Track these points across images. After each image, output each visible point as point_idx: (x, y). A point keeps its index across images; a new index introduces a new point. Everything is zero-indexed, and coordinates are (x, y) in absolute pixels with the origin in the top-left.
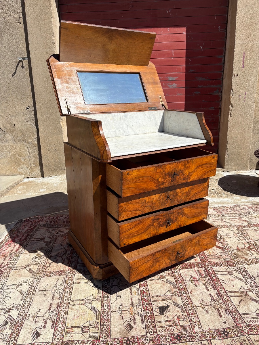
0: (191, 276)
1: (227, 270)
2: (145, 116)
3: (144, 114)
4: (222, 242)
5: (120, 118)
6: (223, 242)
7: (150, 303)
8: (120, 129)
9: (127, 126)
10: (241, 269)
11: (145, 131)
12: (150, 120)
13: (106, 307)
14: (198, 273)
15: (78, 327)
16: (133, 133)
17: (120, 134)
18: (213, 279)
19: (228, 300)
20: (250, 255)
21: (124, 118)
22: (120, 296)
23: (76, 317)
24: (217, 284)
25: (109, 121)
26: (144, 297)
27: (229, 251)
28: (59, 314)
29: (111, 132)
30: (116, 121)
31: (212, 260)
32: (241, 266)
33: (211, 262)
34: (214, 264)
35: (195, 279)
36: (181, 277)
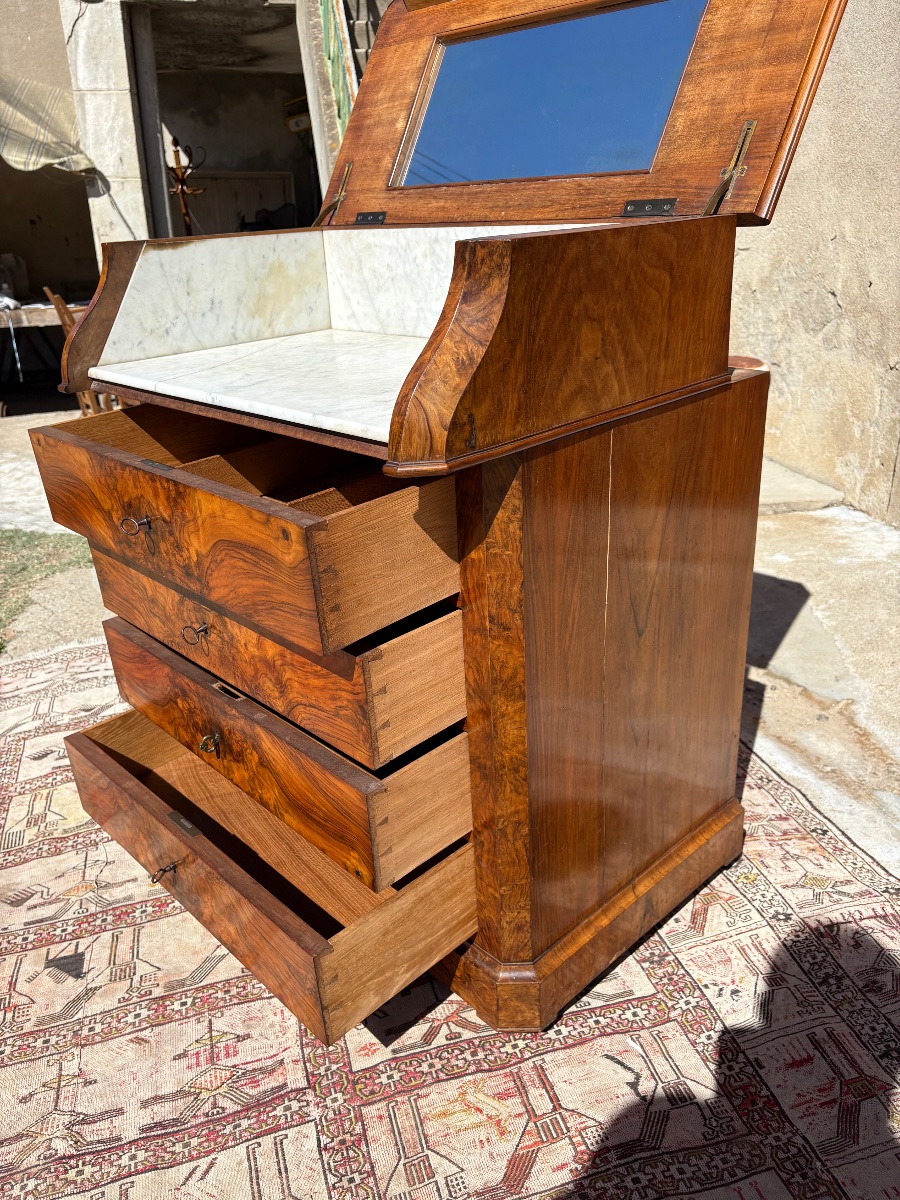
0: (240, 1038)
7: (109, 927)
14: (270, 1062)
18: (218, 1127)
19: (68, 1182)
31: (378, 1131)
33: (360, 1118)
34: (348, 1137)
35: (223, 1053)
36: (235, 1001)
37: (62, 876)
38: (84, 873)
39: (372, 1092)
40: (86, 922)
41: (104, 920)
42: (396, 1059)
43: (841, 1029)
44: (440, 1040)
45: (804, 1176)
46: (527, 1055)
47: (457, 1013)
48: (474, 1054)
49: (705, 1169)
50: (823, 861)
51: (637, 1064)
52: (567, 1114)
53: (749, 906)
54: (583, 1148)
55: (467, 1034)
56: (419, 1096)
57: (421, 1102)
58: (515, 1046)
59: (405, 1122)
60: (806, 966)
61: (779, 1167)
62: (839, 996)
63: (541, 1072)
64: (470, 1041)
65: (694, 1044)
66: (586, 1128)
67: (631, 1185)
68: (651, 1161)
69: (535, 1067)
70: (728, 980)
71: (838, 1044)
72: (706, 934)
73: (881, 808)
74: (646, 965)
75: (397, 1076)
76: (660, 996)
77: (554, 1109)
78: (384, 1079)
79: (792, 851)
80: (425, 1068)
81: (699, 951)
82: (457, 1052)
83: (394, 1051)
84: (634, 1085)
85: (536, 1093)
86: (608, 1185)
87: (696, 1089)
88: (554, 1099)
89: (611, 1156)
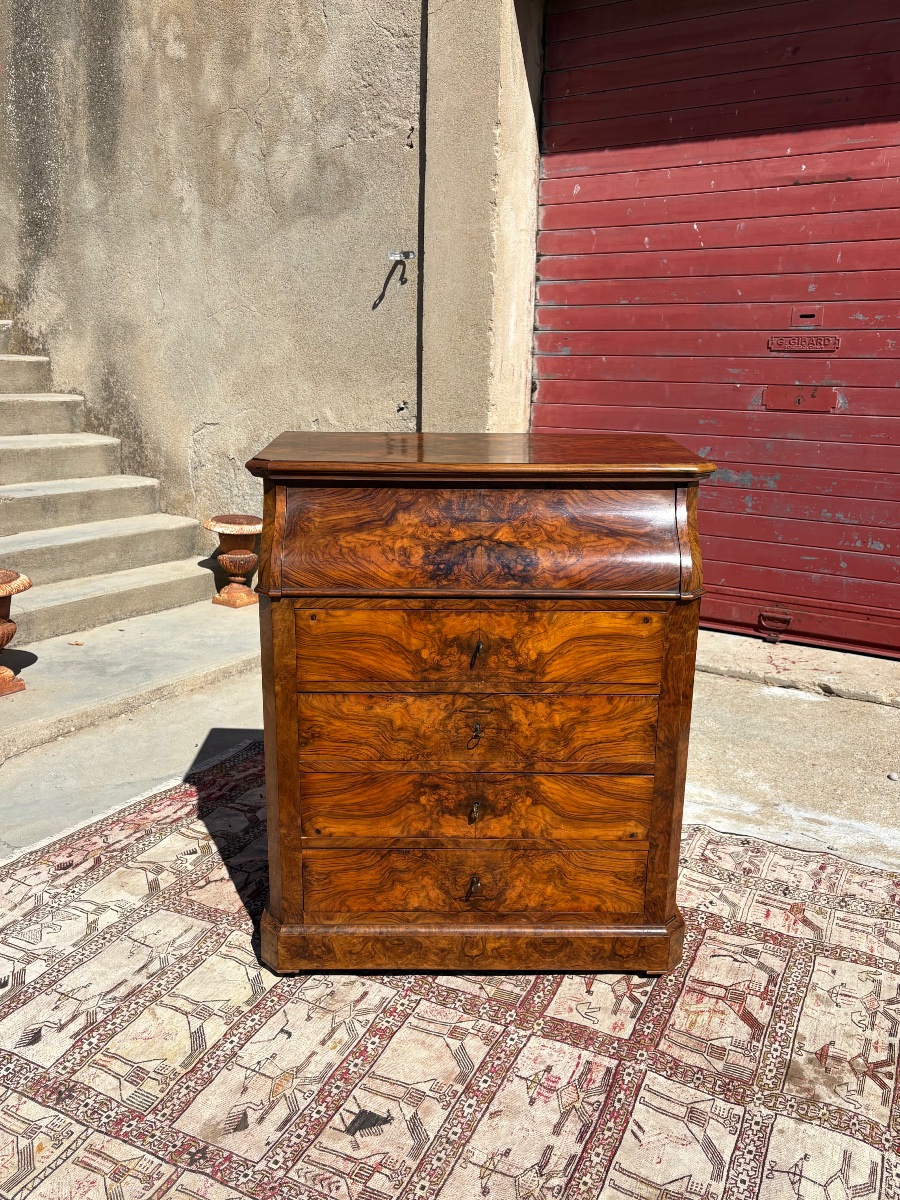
0: (549, 1069)
1: (696, 1105)
4: (778, 1006)
6: (786, 1008)
7: (350, 1087)
10: (757, 1123)
13: (231, 1046)
14: (581, 1068)
15: (126, 1062)
18: (611, 1109)
20: (843, 1093)
22: (289, 1034)
23: (144, 1036)
24: (610, 1129)
26: (351, 1067)
27: (776, 1046)
28: (114, 1013)
31: (676, 1052)
32: (765, 1112)
33: (663, 1053)
34: (669, 1065)
35: (551, 1084)
36: (513, 1059)
37: (245, 1089)
38: (264, 1075)
39: (651, 1040)
40: (326, 1097)
41: (337, 1087)
42: (639, 1019)
43: (762, 893)
44: (643, 999)
45: (827, 951)
46: (682, 980)
47: (628, 984)
48: (664, 993)
49: (800, 971)
52: (733, 987)
54: (759, 993)
55: (648, 989)
56: (673, 1025)
57: (676, 1027)
58: (671, 980)
59: (682, 1039)
61: (816, 954)
62: (743, 882)
63: (696, 981)
64: (654, 990)
65: (727, 933)
66: (748, 986)
67: (793, 992)
68: (785, 980)
69: (693, 981)
70: (702, 900)
71: (769, 898)
75: (651, 1025)
77: (726, 989)
78: (647, 1031)
82: (657, 998)
83: (632, 1017)
84: (735, 960)
85: (709, 990)
86: (787, 997)
87: (755, 947)
88: (720, 986)
89: (771, 987)
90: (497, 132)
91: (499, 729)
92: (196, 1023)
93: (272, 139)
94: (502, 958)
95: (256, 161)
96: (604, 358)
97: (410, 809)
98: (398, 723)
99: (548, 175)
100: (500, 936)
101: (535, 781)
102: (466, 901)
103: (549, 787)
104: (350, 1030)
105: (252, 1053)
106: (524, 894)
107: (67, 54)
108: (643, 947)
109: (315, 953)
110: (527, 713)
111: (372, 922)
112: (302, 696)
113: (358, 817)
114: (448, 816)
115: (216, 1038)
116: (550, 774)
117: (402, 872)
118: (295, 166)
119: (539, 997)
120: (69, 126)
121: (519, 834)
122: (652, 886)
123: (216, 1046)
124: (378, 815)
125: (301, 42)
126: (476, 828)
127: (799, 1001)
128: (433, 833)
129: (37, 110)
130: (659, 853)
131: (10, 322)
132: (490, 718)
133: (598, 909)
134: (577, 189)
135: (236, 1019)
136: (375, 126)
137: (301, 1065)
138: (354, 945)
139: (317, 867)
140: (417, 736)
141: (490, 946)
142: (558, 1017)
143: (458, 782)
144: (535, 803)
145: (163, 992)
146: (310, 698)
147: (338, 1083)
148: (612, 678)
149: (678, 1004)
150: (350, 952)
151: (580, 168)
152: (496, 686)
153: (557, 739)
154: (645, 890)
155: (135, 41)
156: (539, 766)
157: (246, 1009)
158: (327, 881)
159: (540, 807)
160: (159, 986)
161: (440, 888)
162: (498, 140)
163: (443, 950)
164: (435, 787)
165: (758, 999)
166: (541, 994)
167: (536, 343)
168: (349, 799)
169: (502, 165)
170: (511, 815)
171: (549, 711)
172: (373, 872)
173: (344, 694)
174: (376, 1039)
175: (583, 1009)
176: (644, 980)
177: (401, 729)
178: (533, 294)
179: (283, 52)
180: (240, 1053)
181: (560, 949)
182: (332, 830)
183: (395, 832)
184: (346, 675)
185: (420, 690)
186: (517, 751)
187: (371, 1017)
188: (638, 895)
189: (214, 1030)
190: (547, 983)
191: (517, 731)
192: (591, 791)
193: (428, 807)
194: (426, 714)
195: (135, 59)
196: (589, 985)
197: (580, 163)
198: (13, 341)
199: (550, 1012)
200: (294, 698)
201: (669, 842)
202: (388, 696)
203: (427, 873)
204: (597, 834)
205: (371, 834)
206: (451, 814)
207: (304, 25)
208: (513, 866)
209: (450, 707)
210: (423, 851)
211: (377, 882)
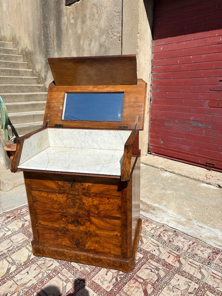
2: (111, 134)
3: (109, 133)
4: (155, 289)
5: (85, 134)
7: (34, 292)
8: (86, 143)
9: (92, 141)
11: (111, 147)
12: (116, 139)
13: (14, 274)
16: (98, 147)
17: (86, 147)
21: (88, 133)
22: (28, 273)
25: (75, 135)
26: (38, 286)
29: (78, 144)
30: (81, 136)
37: (11, 287)
38: (17, 284)
39: (115, 293)
40: (27, 293)
41: (31, 291)
42: (114, 286)
43: (171, 249)
44: (119, 279)
45: (180, 272)
46: (133, 275)
47: (118, 274)
48: (126, 279)
49: (168, 278)
50: (151, 225)
51: (150, 268)
52: (146, 280)
53: (148, 236)
54: (152, 284)
55: (122, 276)
56: (123, 290)
58: (130, 274)
59: (123, 294)
60: (160, 242)
61: (177, 272)
62: (167, 245)
63: (137, 276)
64: (124, 277)
65: (154, 261)
66: (150, 281)
67: (162, 285)
68: (162, 280)
69: (136, 276)
70: (152, 249)
71: (172, 252)
72: (145, 243)
73: (151, 213)
74: (139, 252)
75: (117, 289)
76: (145, 256)
77: (144, 280)
78: (115, 290)
79: (147, 225)
80: (120, 285)
81: (145, 246)
82: (123, 280)
83: (113, 285)
84: (151, 271)
85: (139, 280)
86: (159, 287)
87: (159, 267)
88: (143, 279)
89: (156, 282)
90: (138, 35)
91: (80, 204)
92: (10, 266)
93: (91, 41)
94: (85, 261)
95: (88, 46)
96: (168, 93)
97: (60, 221)
98: (55, 200)
99: (155, 45)
100: (84, 256)
101: (90, 218)
102: (76, 245)
103: (93, 219)
104: (43, 275)
105: (18, 277)
106: (90, 246)
107: (52, 23)
108: (121, 265)
109: (41, 252)
110: (87, 201)
111: (54, 246)
112: (32, 191)
113: (48, 221)
114: (69, 224)
115: (12, 271)
116: (94, 217)
117: (60, 236)
118: (96, 47)
119: (93, 273)
120: (53, 41)
121: (88, 231)
122: (123, 249)
123: (11, 273)
124: (52, 221)
125: (97, 16)
126: (77, 228)
127: (162, 288)
128: (66, 227)
129: (47, 38)
130: (124, 241)
131: (43, 85)
132: (77, 201)
133: (109, 253)
134: (162, 48)
135: (19, 267)
136: (112, 36)
137: (27, 283)
138: (50, 252)
139: (40, 232)
140: (60, 203)
141: (82, 257)
142: (95, 281)
143: (71, 216)
144: (91, 224)
145: (8, 256)
146: (34, 192)
147: (32, 290)
148: (108, 193)
149: (128, 283)
150: (49, 253)
151: (162, 43)
152: (78, 193)
153: (95, 208)
154: (121, 250)
155: (65, 19)
156: (91, 214)
157: (22, 264)
158: (43, 235)
159: (92, 225)
160: (8, 254)
161: (69, 241)
162: (138, 37)
163: (71, 257)
164: (66, 217)
165: (151, 285)
166: (94, 273)
167: (151, 89)
168: (46, 217)
169: (140, 44)
170: (85, 226)
171: (92, 200)
172: (53, 235)
173: (42, 191)
174: (47, 279)
175: (102, 280)
176: (123, 273)
177: (56, 201)
178: (151, 76)
179: (93, 19)
180: (15, 277)
181: (100, 261)
182: (43, 223)
183: (58, 226)
184: (42, 187)
185: (60, 192)
186: (85, 210)
187: (50, 272)
188: (120, 251)
189: (13, 268)
190: (97, 269)
191: (85, 205)
192: (105, 222)
193: (65, 221)
194: (62, 198)
195: (64, 24)
196: (107, 272)
197: (162, 41)
198: (44, 89)
199: (93, 279)
200: (30, 191)
201: (127, 238)
202: (52, 193)
203: (66, 237)
204: (108, 233)
205: (52, 226)
206: (70, 224)
207: (97, 12)
208: (87, 238)
209: (67, 197)
210: (65, 232)
211: (55, 237)
